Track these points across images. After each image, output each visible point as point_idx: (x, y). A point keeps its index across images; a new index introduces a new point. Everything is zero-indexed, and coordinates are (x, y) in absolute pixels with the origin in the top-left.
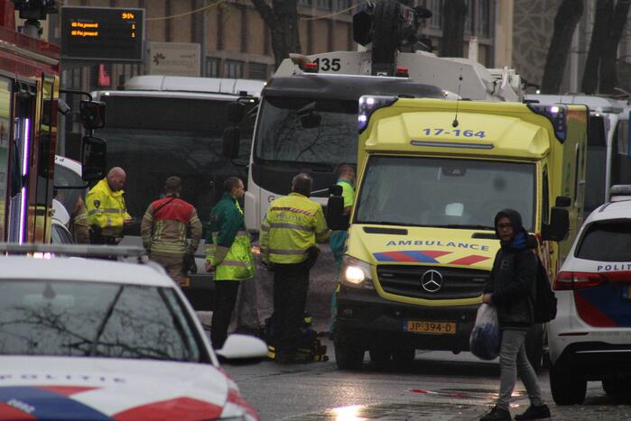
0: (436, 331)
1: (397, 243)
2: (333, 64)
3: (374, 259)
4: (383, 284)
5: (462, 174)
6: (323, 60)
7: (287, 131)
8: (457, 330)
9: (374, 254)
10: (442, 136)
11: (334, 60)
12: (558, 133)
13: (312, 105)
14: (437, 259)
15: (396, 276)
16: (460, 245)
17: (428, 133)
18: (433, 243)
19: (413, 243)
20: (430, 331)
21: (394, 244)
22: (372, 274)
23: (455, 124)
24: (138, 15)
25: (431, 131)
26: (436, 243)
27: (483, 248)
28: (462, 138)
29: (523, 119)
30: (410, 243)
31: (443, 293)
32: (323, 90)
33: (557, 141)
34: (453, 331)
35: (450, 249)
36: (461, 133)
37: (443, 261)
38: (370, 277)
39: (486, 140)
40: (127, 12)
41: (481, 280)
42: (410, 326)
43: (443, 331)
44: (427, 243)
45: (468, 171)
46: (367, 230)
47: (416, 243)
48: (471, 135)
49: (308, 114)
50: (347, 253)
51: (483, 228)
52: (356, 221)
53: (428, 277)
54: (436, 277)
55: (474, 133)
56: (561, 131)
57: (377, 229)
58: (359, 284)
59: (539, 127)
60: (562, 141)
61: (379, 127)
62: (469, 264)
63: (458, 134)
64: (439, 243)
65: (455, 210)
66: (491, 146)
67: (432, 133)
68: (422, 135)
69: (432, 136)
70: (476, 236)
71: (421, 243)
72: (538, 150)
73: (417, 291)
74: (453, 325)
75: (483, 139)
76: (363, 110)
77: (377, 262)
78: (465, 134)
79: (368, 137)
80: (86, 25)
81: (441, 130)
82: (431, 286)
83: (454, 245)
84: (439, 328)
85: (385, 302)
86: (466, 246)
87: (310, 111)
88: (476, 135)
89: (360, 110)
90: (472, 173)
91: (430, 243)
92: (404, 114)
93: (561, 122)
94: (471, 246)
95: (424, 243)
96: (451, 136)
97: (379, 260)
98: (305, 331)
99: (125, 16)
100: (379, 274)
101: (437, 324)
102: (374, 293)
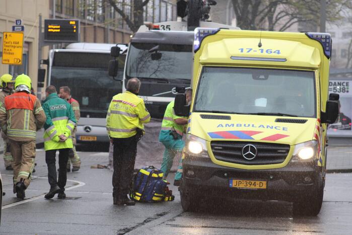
0: (253, 187)
1: (224, 126)
2: (167, 28)
3: (209, 137)
4: (215, 154)
5: (266, 78)
6: (162, 26)
7: (142, 63)
8: (267, 186)
9: (209, 133)
10: (252, 54)
11: (167, 26)
12: (326, 52)
13: (157, 47)
14: (252, 137)
15: (225, 148)
16: (268, 127)
17: (242, 51)
18: (249, 125)
19: (235, 125)
20: (248, 187)
21: (222, 126)
22: (208, 147)
23: (260, 45)
24: (77, 22)
25: (244, 51)
26: (251, 126)
27: (284, 129)
28: (265, 54)
29: (303, 43)
30: (233, 125)
31: (259, 159)
32: (163, 39)
33: (325, 57)
34: (264, 187)
35: (261, 129)
36: (264, 51)
37: (257, 138)
38: (206, 150)
39: (282, 55)
40: (72, 21)
41: (284, 151)
42: (235, 183)
43: (257, 187)
44: (245, 125)
45: (270, 76)
46: (203, 117)
47: (237, 125)
48: (271, 52)
49: (154, 52)
50: (189, 132)
51: (282, 115)
52: (195, 111)
53: (246, 149)
54: (253, 150)
55: (273, 51)
56: (328, 51)
57: (209, 116)
58: (198, 154)
59: (314, 48)
60: (328, 57)
61: (208, 48)
62: (274, 140)
63: (262, 52)
64: (253, 126)
65: (261, 103)
66: (285, 60)
67: (245, 51)
68: (238, 53)
69: (245, 53)
70: (278, 121)
71: (241, 125)
72: (316, 63)
73: (239, 159)
74: (264, 183)
75: (280, 55)
76: (197, 37)
77: (211, 139)
78: (267, 51)
79: (200, 55)
80: (55, 27)
81: (251, 49)
82: (249, 156)
83: (263, 127)
84: (255, 184)
85: (217, 167)
86: (272, 128)
87: (156, 50)
88: (274, 52)
89: (195, 37)
90: (272, 78)
91: (247, 125)
92: (224, 39)
93: (327, 45)
94: (275, 128)
95: (243, 125)
96: (257, 53)
97: (212, 137)
98: (159, 182)
99: (71, 23)
100: (212, 147)
101: (253, 182)
102: (209, 160)
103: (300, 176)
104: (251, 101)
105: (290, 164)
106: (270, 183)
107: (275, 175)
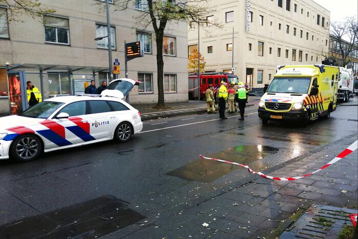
1: (272, 97)
4: (266, 106)
5: (293, 81)
9: (265, 100)
15: (269, 105)
16: (286, 97)
20: (276, 118)
23: (294, 70)
28: (296, 73)
29: (312, 68)
30: (275, 97)
31: (279, 109)
34: (281, 118)
35: (282, 98)
37: (279, 102)
41: (289, 106)
42: (271, 117)
43: (279, 118)
46: (268, 94)
51: (294, 93)
53: (276, 105)
54: (278, 105)
56: (322, 70)
57: (271, 94)
58: (262, 107)
60: (322, 73)
62: (286, 102)
66: (301, 74)
69: (287, 73)
70: (292, 95)
71: (277, 97)
73: (273, 108)
77: (266, 102)
81: (290, 71)
82: (276, 107)
85: (267, 111)
88: (298, 72)
91: (279, 97)
92: (285, 69)
93: (322, 68)
96: (292, 72)
100: (265, 104)
101: (277, 116)
102: (264, 108)
103: (295, 115)
104: (287, 88)
105: (291, 110)
106: (284, 117)
107: (286, 114)
